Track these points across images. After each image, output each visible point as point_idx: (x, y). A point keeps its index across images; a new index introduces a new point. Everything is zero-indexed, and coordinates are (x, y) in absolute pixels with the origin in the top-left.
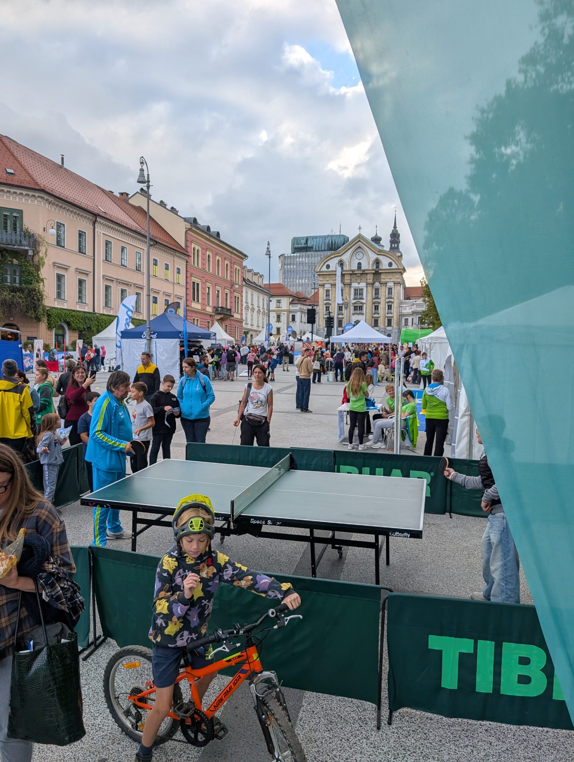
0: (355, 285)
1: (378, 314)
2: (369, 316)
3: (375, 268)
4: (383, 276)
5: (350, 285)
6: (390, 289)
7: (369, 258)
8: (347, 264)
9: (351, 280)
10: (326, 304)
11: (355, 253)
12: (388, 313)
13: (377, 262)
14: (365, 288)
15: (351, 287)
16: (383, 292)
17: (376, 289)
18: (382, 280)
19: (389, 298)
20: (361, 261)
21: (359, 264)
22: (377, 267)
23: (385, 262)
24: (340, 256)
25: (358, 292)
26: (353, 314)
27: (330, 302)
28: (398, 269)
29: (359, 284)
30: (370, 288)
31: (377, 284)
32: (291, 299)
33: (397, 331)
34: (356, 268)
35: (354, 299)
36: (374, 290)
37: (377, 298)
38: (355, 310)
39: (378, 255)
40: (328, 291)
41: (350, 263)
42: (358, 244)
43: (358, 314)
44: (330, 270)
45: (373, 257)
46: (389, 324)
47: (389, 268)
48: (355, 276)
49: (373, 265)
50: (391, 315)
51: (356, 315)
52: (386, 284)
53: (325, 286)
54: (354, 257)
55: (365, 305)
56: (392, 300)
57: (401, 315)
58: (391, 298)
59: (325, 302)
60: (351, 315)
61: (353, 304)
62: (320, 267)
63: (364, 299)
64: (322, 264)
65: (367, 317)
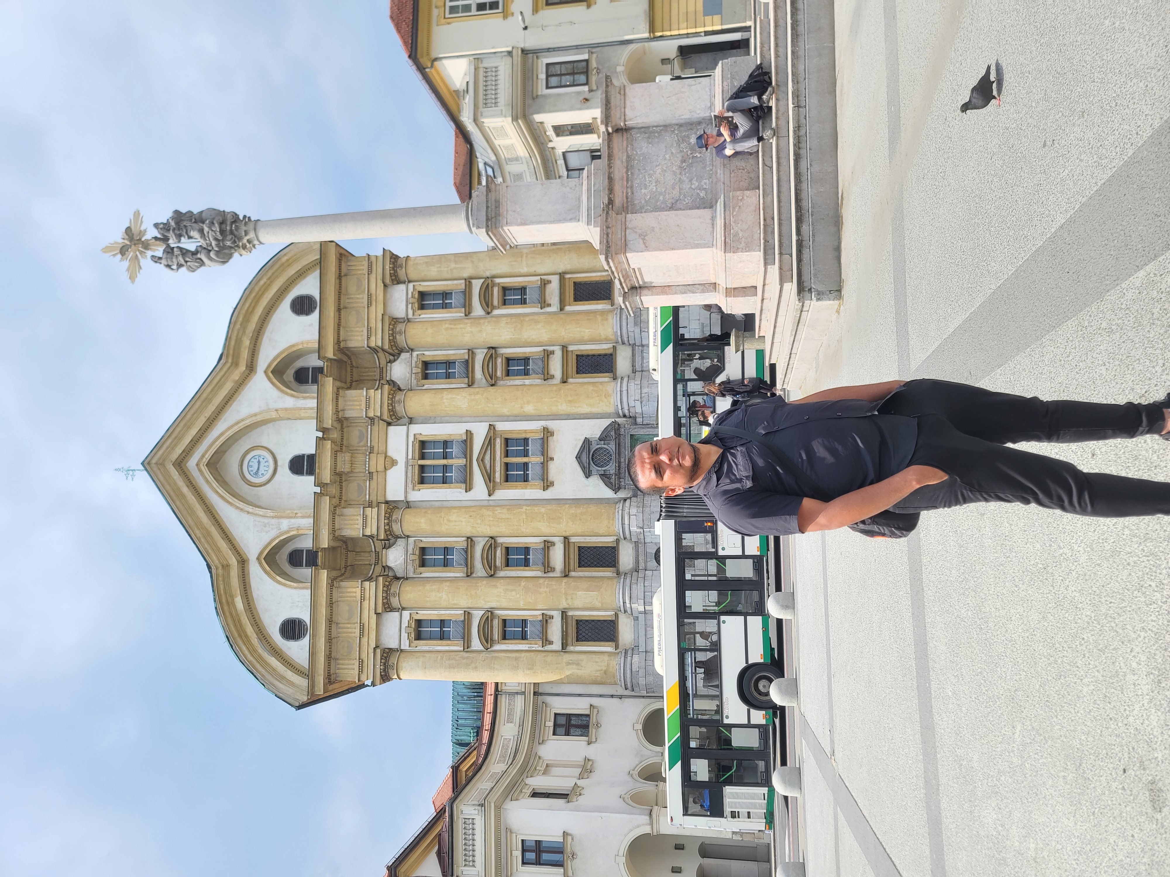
1: (548, 354)
6: (423, 300)
8: (285, 523)
11: (240, 487)
12: (543, 303)
14: (415, 429)
15: (408, 505)
16: (440, 335)
17: (423, 374)
18: (379, 340)
19: (467, 304)
21: (297, 465)
24: (243, 562)
25: (435, 462)
26: (547, 485)
27: (477, 616)
31: (398, 368)
35: (468, 484)
36: (429, 383)
37: (468, 364)
39: (251, 368)
42: (195, 473)
43: (547, 459)
44: (306, 617)
46: (597, 290)
48: (350, 486)
50: (554, 286)
51: (553, 468)
52: (395, 321)
53: (393, 644)
55: (501, 426)
56: (477, 285)
58: (467, 293)
59: (476, 644)
60: (549, 494)
61: (491, 487)
62: (290, 675)
63: (469, 433)
64: (274, 662)
65: (563, 408)
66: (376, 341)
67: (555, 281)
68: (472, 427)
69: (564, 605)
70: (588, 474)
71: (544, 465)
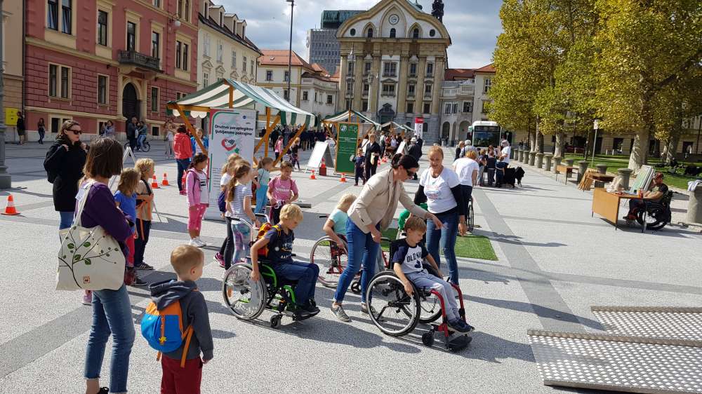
0: (386, 57)
1: (414, 97)
2: (402, 99)
3: (412, 36)
4: (421, 48)
5: (381, 57)
6: (430, 66)
7: (405, 24)
8: (378, 29)
9: (381, 51)
10: (349, 80)
11: (388, 16)
12: (425, 96)
13: (416, 31)
14: (399, 63)
15: (380, 60)
16: (421, 69)
17: (412, 65)
19: (428, 77)
20: (395, 27)
21: (393, 31)
22: (416, 35)
23: (426, 29)
24: (369, 18)
25: (390, 68)
26: (382, 96)
27: (354, 78)
28: (442, 39)
29: (391, 56)
30: (404, 64)
31: (414, 58)
32: (303, 71)
33: (435, 119)
34: (389, 36)
35: (384, 76)
36: (409, 66)
37: (414, 76)
38: (384, 90)
39: (417, 19)
40: (351, 64)
41: (381, 28)
42: (392, 4)
43: (388, 96)
44: (355, 36)
45: (411, 21)
46: (427, 109)
47: (430, 37)
48: (385, 46)
49: (410, 32)
50: (429, 99)
51: (386, 97)
52: (426, 58)
53: (348, 57)
54: (386, 21)
55: (397, 85)
56: (432, 80)
57: (441, 101)
58: (431, 77)
59: (348, 78)
60: (380, 96)
61: (383, 82)
62: (343, 32)
63: (396, 76)
64: (345, 28)
65: (399, 100)
66: (421, 53)
67: (430, 100)
68: (398, 78)
69: (355, 99)
70: (384, 106)
71: (387, 95)
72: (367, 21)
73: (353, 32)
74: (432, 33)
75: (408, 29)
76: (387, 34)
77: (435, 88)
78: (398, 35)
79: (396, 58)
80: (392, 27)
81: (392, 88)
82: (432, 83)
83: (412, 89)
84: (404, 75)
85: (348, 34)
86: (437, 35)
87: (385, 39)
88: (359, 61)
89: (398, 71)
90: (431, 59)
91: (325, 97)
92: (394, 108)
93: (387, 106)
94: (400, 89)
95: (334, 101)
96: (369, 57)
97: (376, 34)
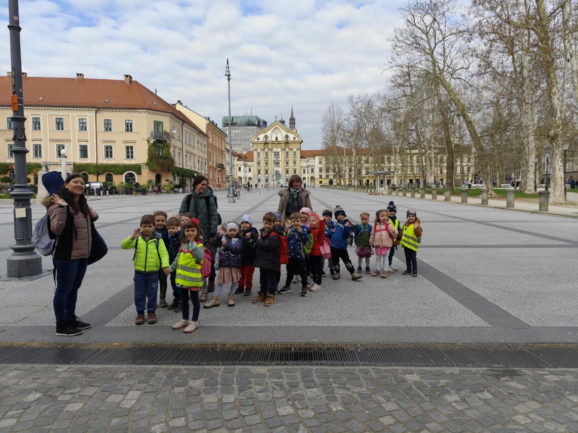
0: (274, 150)
1: (289, 167)
2: (284, 168)
3: (285, 140)
4: (290, 145)
5: (272, 149)
6: (295, 152)
7: (281, 134)
9: (272, 147)
10: (258, 161)
11: (274, 131)
12: (294, 166)
13: (287, 136)
14: (280, 152)
16: (291, 154)
18: (290, 147)
19: (294, 158)
20: (278, 136)
21: (277, 138)
22: (287, 140)
23: (291, 137)
25: (277, 154)
27: (260, 159)
28: (299, 141)
29: (277, 149)
30: (283, 152)
32: (238, 158)
34: (275, 140)
35: (274, 158)
37: (288, 158)
38: (275, 164)
39: (287, 132)
40: (259, 153)
41: (271, 137)
42: (275, 126)
45: (285, 133)
47: (293, 140)
49: (285, 138)
51: (276, 167)
52: (293, 149)
54: (274, 133)
57: (301, 168)
60: (273, 167)
61: (274, 161)
62: (254, 139)
63: (280, 158)
64: (255, 137)
65: (282, 169)
67: (296, 168)
69: (262, 169)
72: (264, 134)
73: (258, 139)
74: (294, 138)
75: (283, 137)
76: (274, 139)
77: (298, 162)
78: (279, 140)
79: (279, 150)
80: (276, 136)
81: (278, 163)
82: (296, 160)
83: (287, 163)
84: (283, 158)
85: (256, 140)
86: (297, 139)
87: (273, 141)
88: (263, 152)
89: (280, 156)
90: (295, 150)
91: (248, 168)
92: (280, 172)
93: (277, 172)
94: (282, 163)
95: (252, 170)
96: (266, 150)
97: (269, 140)
